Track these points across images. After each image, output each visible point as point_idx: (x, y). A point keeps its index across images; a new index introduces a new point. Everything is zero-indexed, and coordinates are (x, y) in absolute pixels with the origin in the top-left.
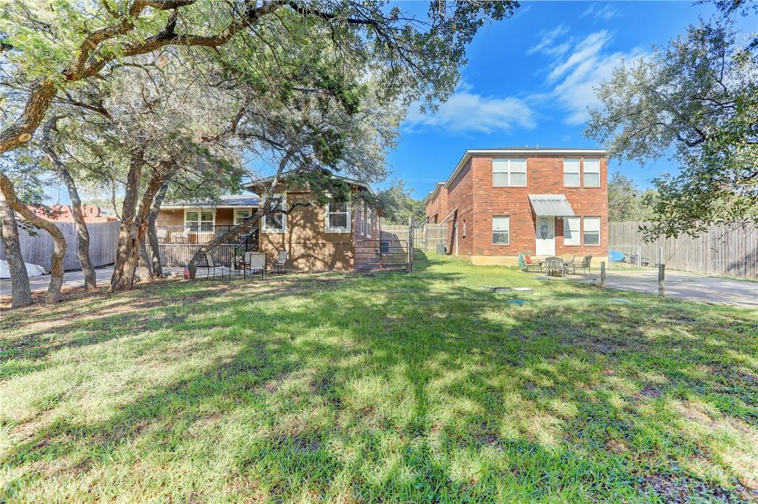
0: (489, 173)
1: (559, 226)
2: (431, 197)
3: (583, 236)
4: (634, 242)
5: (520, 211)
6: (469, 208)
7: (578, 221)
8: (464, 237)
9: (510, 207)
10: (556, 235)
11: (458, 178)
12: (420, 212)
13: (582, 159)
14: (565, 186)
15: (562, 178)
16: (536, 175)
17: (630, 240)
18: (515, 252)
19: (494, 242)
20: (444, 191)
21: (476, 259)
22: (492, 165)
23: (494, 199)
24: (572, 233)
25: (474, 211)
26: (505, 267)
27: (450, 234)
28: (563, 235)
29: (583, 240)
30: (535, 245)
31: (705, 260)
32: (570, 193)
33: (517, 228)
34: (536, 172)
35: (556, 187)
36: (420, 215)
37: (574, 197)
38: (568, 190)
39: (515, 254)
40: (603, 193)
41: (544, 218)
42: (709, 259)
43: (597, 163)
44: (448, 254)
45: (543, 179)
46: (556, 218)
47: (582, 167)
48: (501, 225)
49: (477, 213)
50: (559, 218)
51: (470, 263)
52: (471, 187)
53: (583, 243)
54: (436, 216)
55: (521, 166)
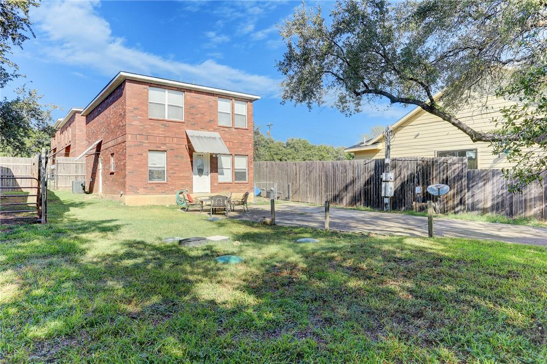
0: (145, 102)
1: (214, 163)
2: (60, 126)
3: (234, 173)
4: (268, 179)
5: (178, 147)
6: (120, 140)
7: (229, 159)
8: (112, 173)
9: (167, 141)
10: (211, 171)
11: (104, 105)
12: (40, 143)
13: (233, 100)
14: (219, 125)
15: (217, 115)
16: (193, 111)
17: (265, 177)
18: (172, 190)
19: (150, 179)
20: (80, 120)
21: (129, 199)
22: (148, 94)
23: (150, 131)
24: (224, 170)
25: (127, 144)
26: (163, 207)
27: (90, 170)
28: (217, 172)
29: (234, 177)
30: (192, 182)
31: (320, 193)
32: (223, 132)
33: (175, 164)
34: (193, 107)
35: (210, 124)
36: (41, 146)
37: (227, 136)
38: (222, 129)
39: (172, 191)
40: (249, 135)
41: (200, 156)
42: (323, 192)
43: (245, 106)
44: (87, 193)
45: (199, 116)
46: (211, 155)
47: (233, 108)
48: (158, 161)
49: (131, 146)
50: (214, 156)
51: (122, 204)
52: (123, 116)
53: (234, 179)
54: (68, 149)
55: (179, 99)
